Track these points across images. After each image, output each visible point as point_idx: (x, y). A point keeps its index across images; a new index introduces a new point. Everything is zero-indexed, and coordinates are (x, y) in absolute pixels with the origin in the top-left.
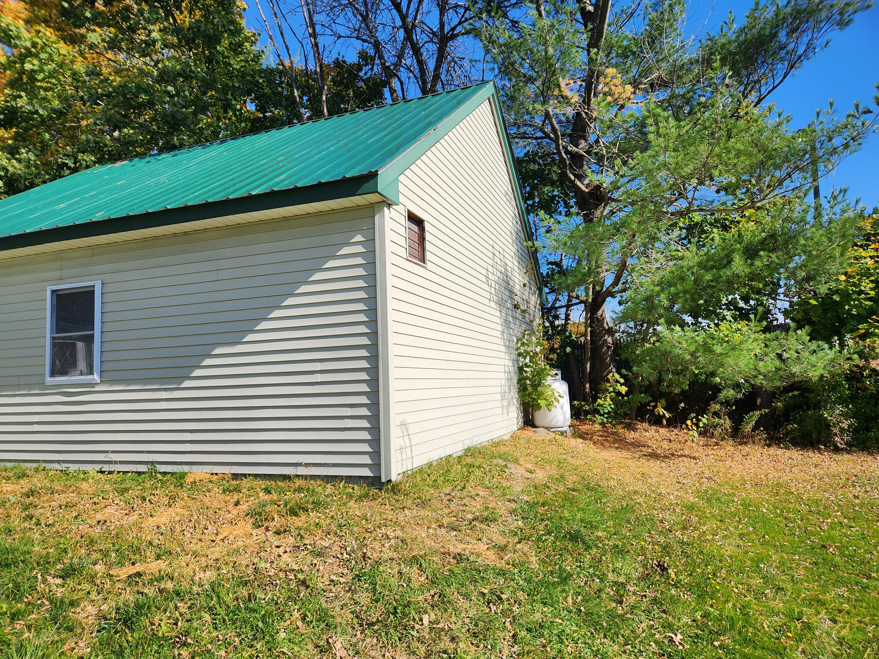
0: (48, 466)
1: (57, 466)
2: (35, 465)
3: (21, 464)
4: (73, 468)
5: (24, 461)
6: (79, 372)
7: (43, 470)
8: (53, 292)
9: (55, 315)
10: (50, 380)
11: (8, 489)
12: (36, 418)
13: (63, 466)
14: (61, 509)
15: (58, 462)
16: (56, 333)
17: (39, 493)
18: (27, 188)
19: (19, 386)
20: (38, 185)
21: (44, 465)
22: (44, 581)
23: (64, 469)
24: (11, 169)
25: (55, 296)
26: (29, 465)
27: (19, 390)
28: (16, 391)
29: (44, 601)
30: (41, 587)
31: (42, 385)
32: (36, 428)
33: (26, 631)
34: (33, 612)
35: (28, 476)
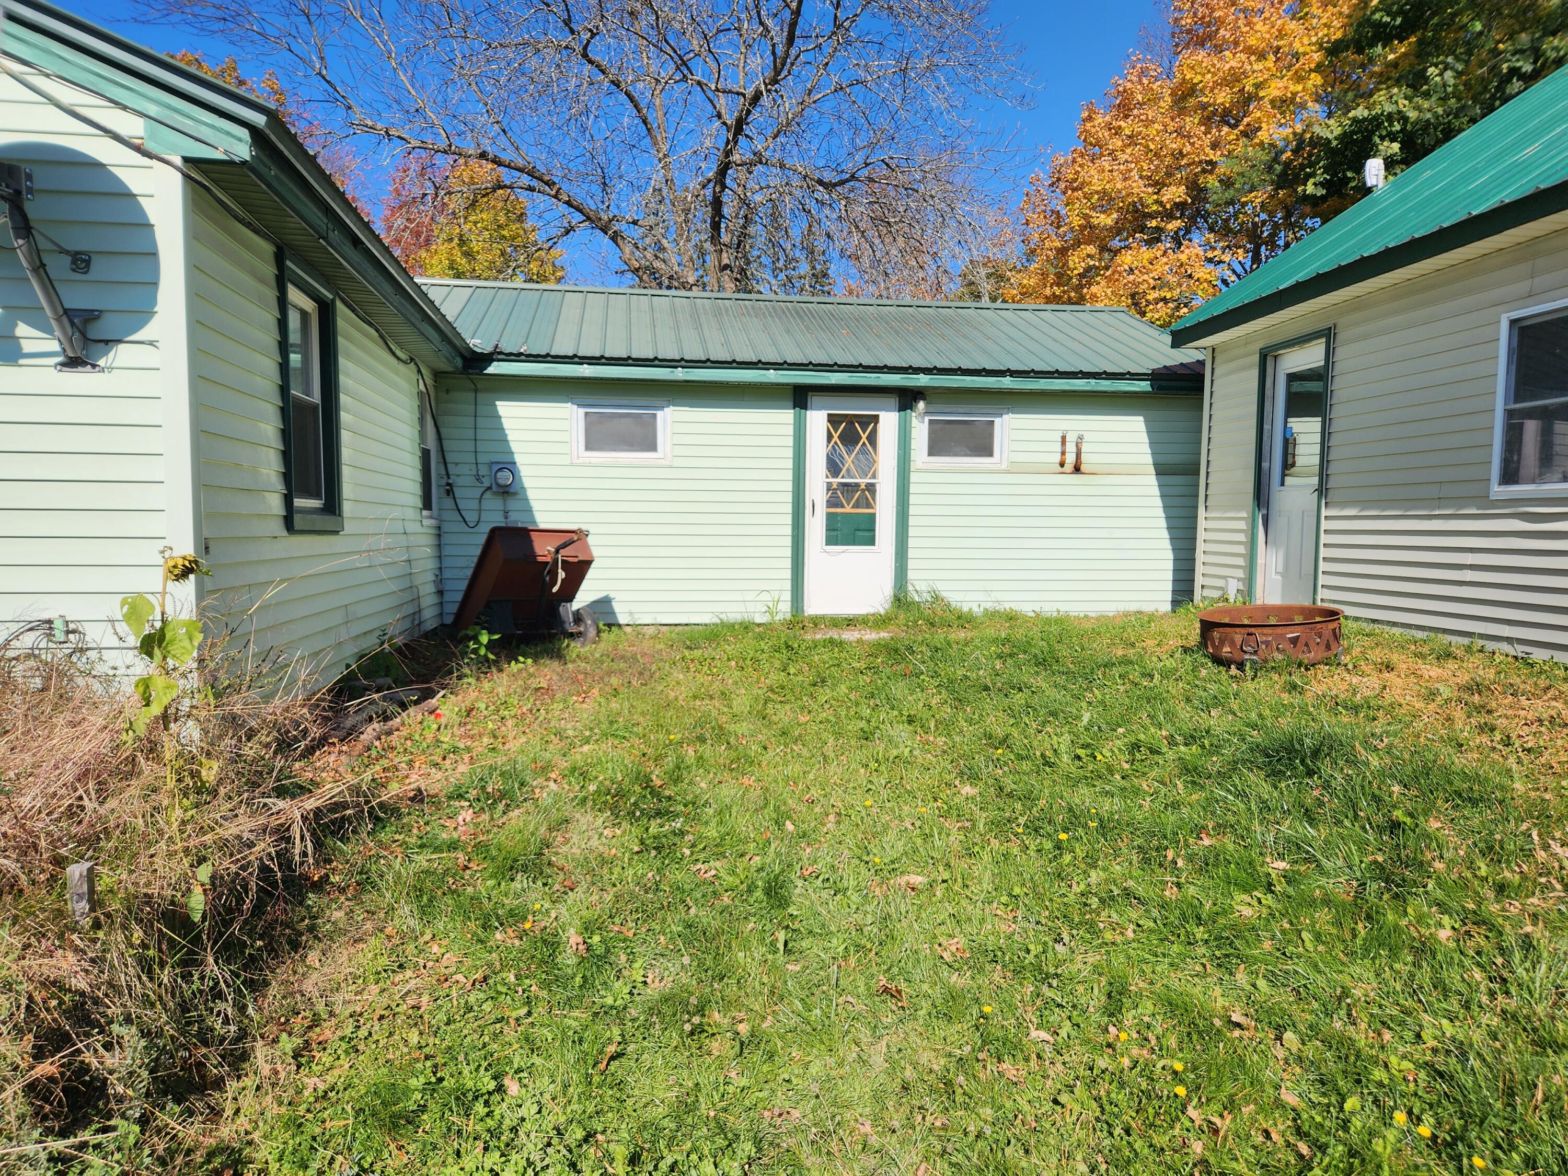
0: (1490, 646)
1: (1505, 647)
2: (1466, 641)
3: (1440, 635)
4: (1539, 655)
5: (1445, 631)
6: (1560, 476)
7: (1481, 651)
8: (1513, 322)
9: (1514, 367)
10: (1498, 491)
11: (1432, 674)
12: (1469, 559)
13: (1520, 650)
14: (1542, 725)
15: (1509, 640)
16: (1516, 402)
17: (1490, 689)
18: (1439, 143)
19: (1441, 501)
20: (1461, 130)
21: (1481, 642)
22: (1546, 847)
23: (1520, 655)
24: (1413, 115)
25: (1516, 332)
26: (1455, 639)
27: (1439, 508)
28: (1434, 509)
29: (1554, 882)
30: (1541, 855)
31: (1484, 500)
32: (1469, 576)
33: (1528, 922)
34: (1534, 894)
35: (1455, 658)
